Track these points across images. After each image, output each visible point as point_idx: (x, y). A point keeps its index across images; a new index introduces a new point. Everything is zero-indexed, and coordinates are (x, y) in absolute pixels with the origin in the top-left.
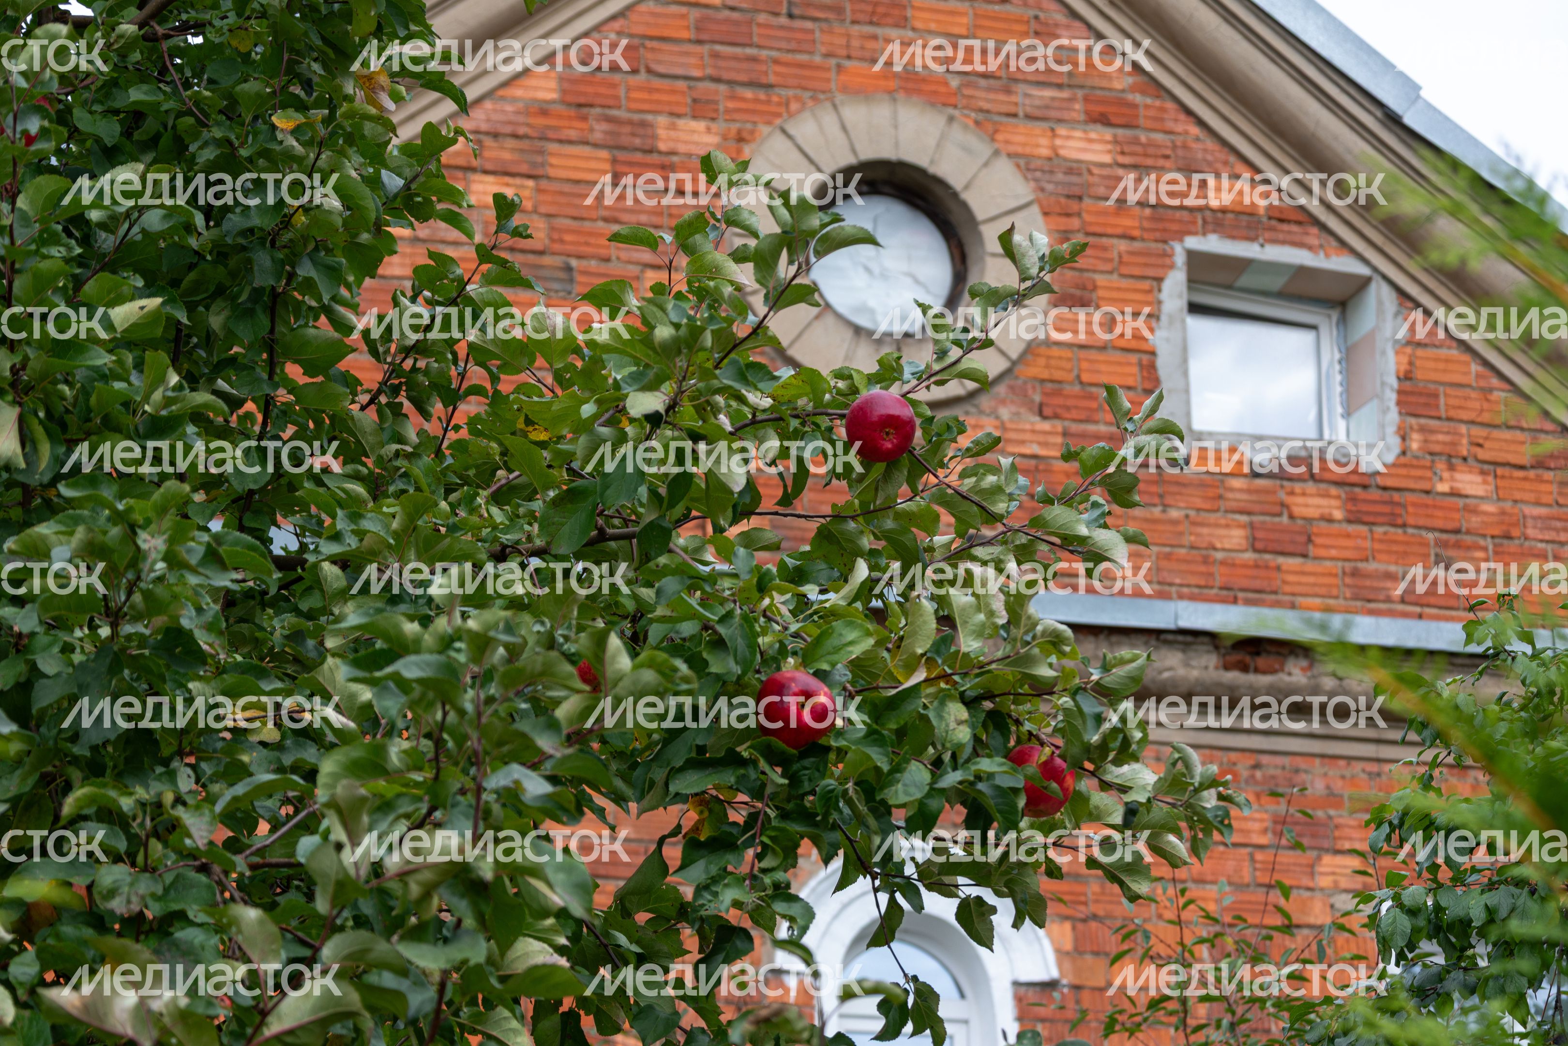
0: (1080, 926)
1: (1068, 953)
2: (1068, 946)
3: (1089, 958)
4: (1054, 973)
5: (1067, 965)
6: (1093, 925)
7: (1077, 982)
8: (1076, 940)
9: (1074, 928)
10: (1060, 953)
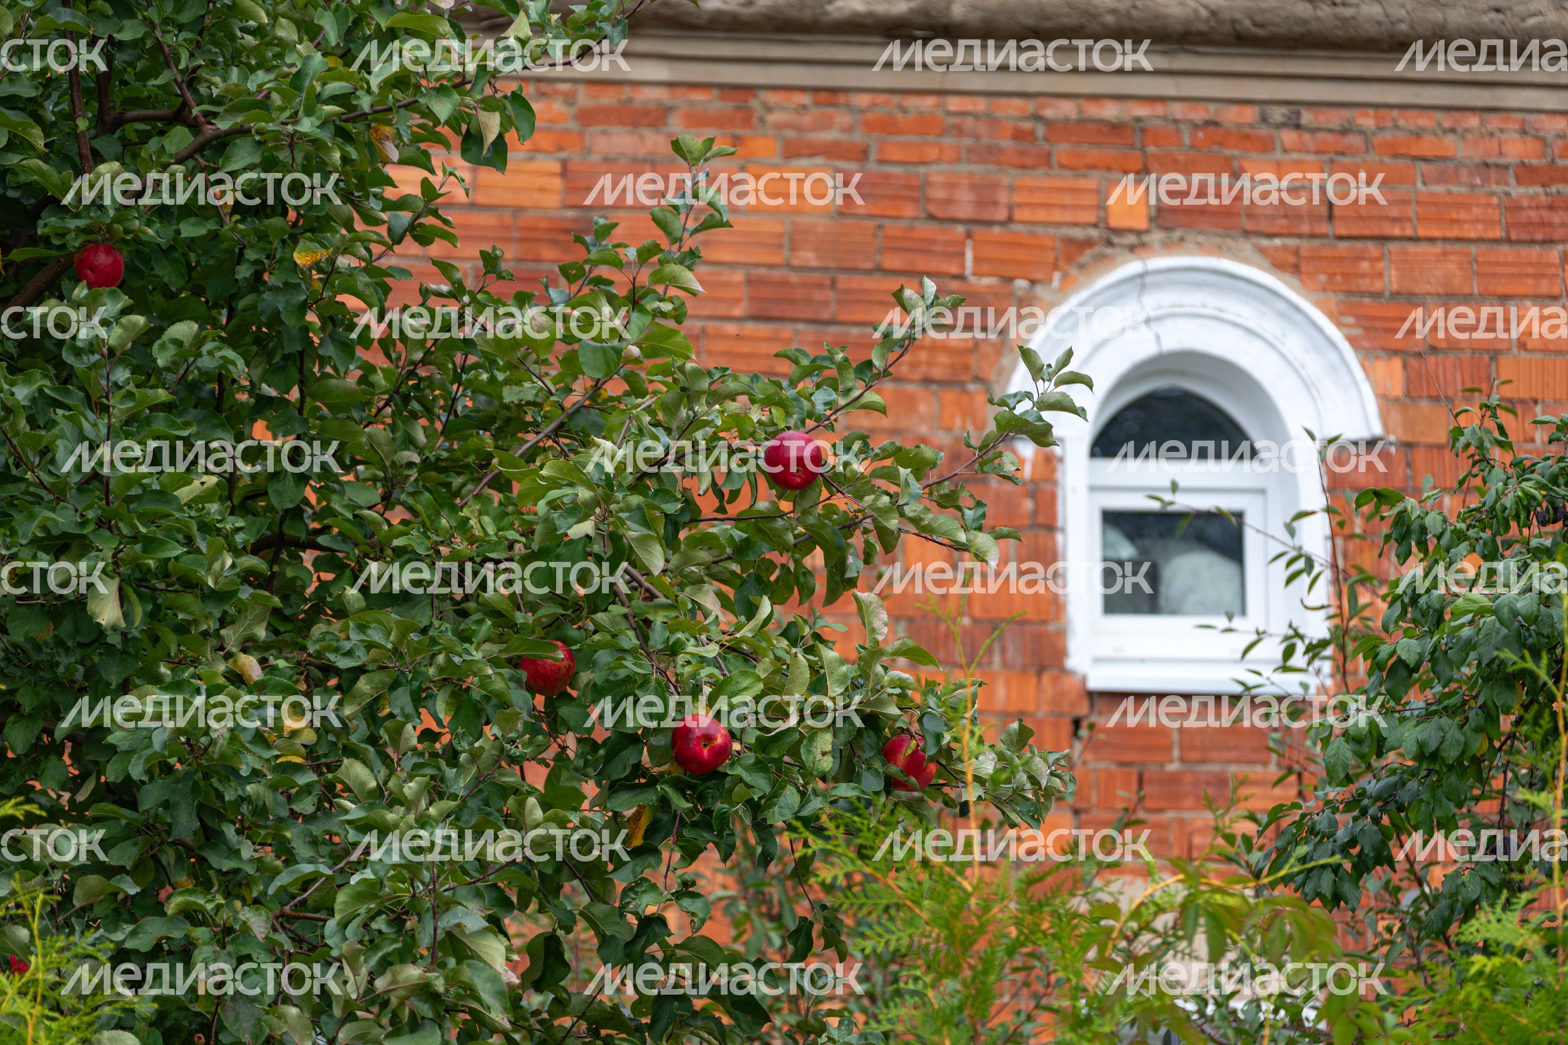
0: (1413, 362)
1: (1396, 400)
2: (1397, 389)
3: (1424, 404)
4: (1377, 429)
5: (1395, 416)
6: (1432, 360)
7: (1409, 438)
8: (1408, 381)
9: (1405, 366)
10: (1385, 401)
